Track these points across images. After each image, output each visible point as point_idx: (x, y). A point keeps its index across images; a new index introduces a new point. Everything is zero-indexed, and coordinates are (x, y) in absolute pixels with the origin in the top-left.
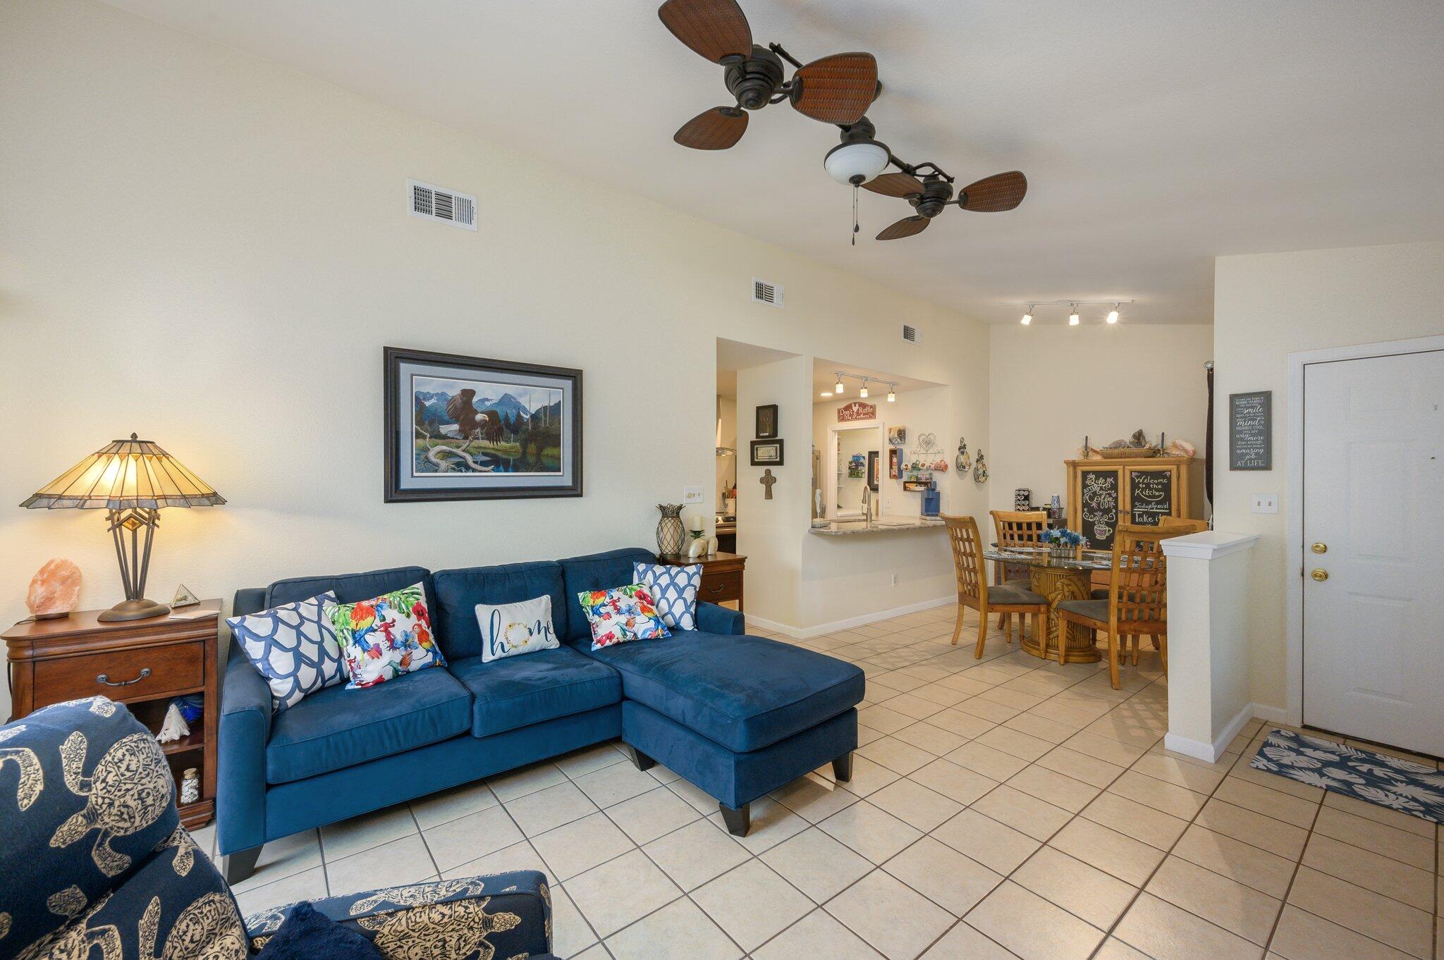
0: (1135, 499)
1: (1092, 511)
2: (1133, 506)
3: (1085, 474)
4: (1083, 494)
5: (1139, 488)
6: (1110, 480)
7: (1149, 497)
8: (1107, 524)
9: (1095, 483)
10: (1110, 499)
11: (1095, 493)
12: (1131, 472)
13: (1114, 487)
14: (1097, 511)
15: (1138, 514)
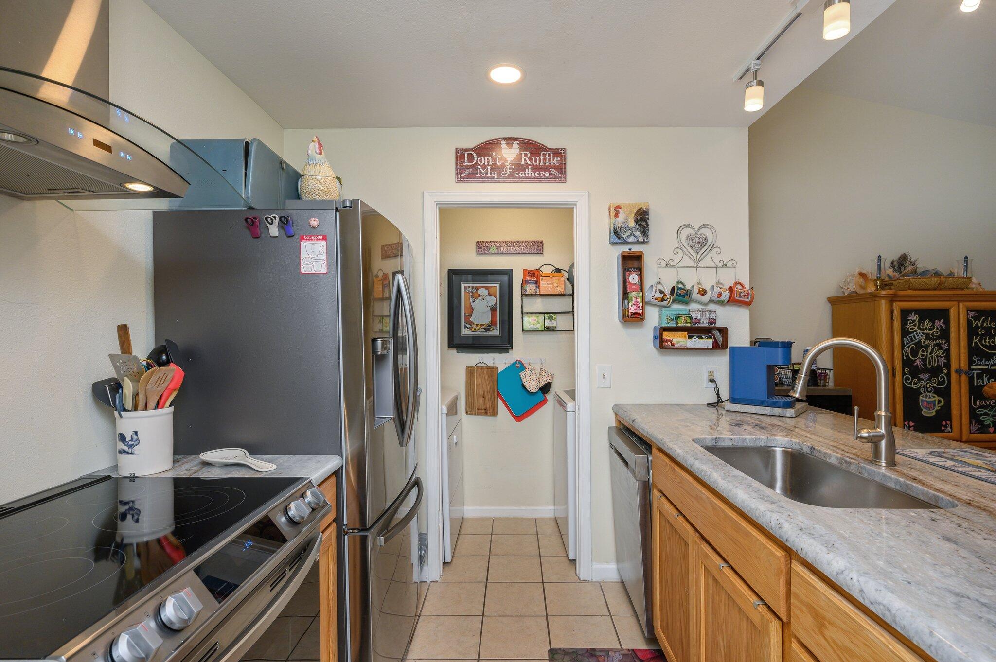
0: (974, 352)
1: (915, 373)
2: (971, 362)
3: (905, 313)
4: (903, 346)
5: (977, 335)
6: (939, 323)
7: (989, 348)
8: (937, 391)
9: (919, 328)
10: (940, 352)
11: (918, 344)
12: (968, 311)
13: (945, 334)
14: (922, 371)
15: (977, 374)
